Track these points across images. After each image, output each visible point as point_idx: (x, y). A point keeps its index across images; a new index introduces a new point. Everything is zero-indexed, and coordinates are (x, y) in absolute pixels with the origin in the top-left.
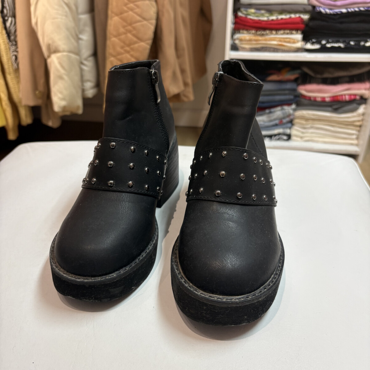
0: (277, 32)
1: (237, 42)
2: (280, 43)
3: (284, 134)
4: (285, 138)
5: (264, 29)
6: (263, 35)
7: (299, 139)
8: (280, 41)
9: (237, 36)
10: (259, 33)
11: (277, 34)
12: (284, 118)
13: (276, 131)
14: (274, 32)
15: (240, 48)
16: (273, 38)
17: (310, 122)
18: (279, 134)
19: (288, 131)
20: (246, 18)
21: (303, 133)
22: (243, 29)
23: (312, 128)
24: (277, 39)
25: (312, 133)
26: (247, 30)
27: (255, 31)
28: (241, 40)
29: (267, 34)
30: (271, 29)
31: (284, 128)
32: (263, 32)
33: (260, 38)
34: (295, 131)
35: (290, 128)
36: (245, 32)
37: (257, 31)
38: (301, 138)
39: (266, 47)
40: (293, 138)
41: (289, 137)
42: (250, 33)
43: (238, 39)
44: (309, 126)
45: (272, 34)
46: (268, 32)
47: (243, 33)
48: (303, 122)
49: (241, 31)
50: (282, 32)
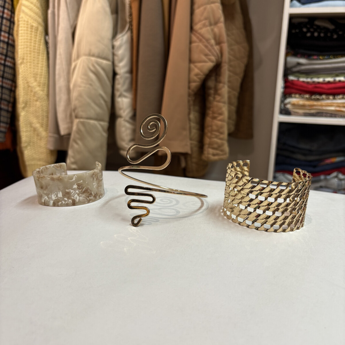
0: (335, 97)
1: (289, 106)
2: (338, 109)
5: (321, 94)
6: (318, 100)
8: (339, 106)
9: (288, 100)
10: (313, 97)
11: (334, 99)
12: (339, 190)
14: (331, 97)
15: (292, 113)
16: (331, 103)
20: (298, 80)
22: (296, 93)
24: (335, 105)
26: (300, 94)
27: (310, 96)
28: (294, 105)
29: (323, 99)
30: (328, 94)
32: (318, 97)
33: (315, 103)
36: (297, 96)
37: (311, 96)
39: (322, 113)
42: (303, 98)
43: (289, 103)
45: (328, 99)
46: (324, 96)
47: (295, 97)
49: (293, 95)
50: (341, 96)
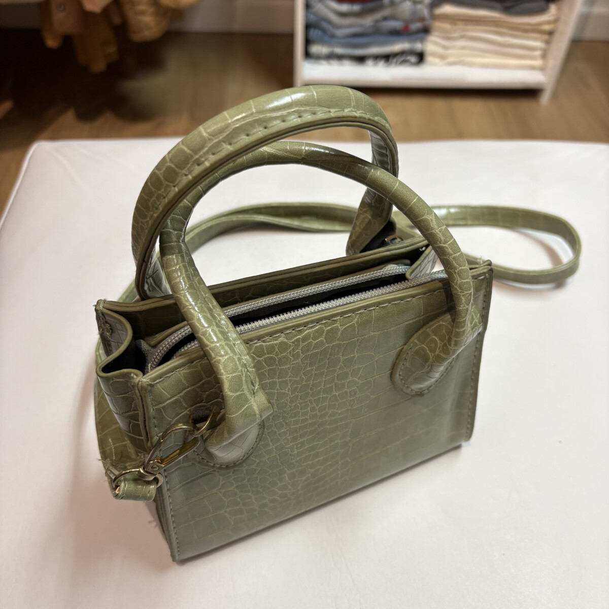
3: (412, 52)
4: (413, 59)
7: (437, 60)
12: (412, 21)
13: (398, 47)
17: (460, 26)
18: (403, 53)
19: (418, 46)
21: (445, 48)
23: (463, 37)
25: (463, 48)
31: (411, 41)
34: (431, 45)
35: (422, 40)
38: (442, 57)
40: (429, 59)
41: (421, 57)
44: (456, 35)
48: (447, 26)
